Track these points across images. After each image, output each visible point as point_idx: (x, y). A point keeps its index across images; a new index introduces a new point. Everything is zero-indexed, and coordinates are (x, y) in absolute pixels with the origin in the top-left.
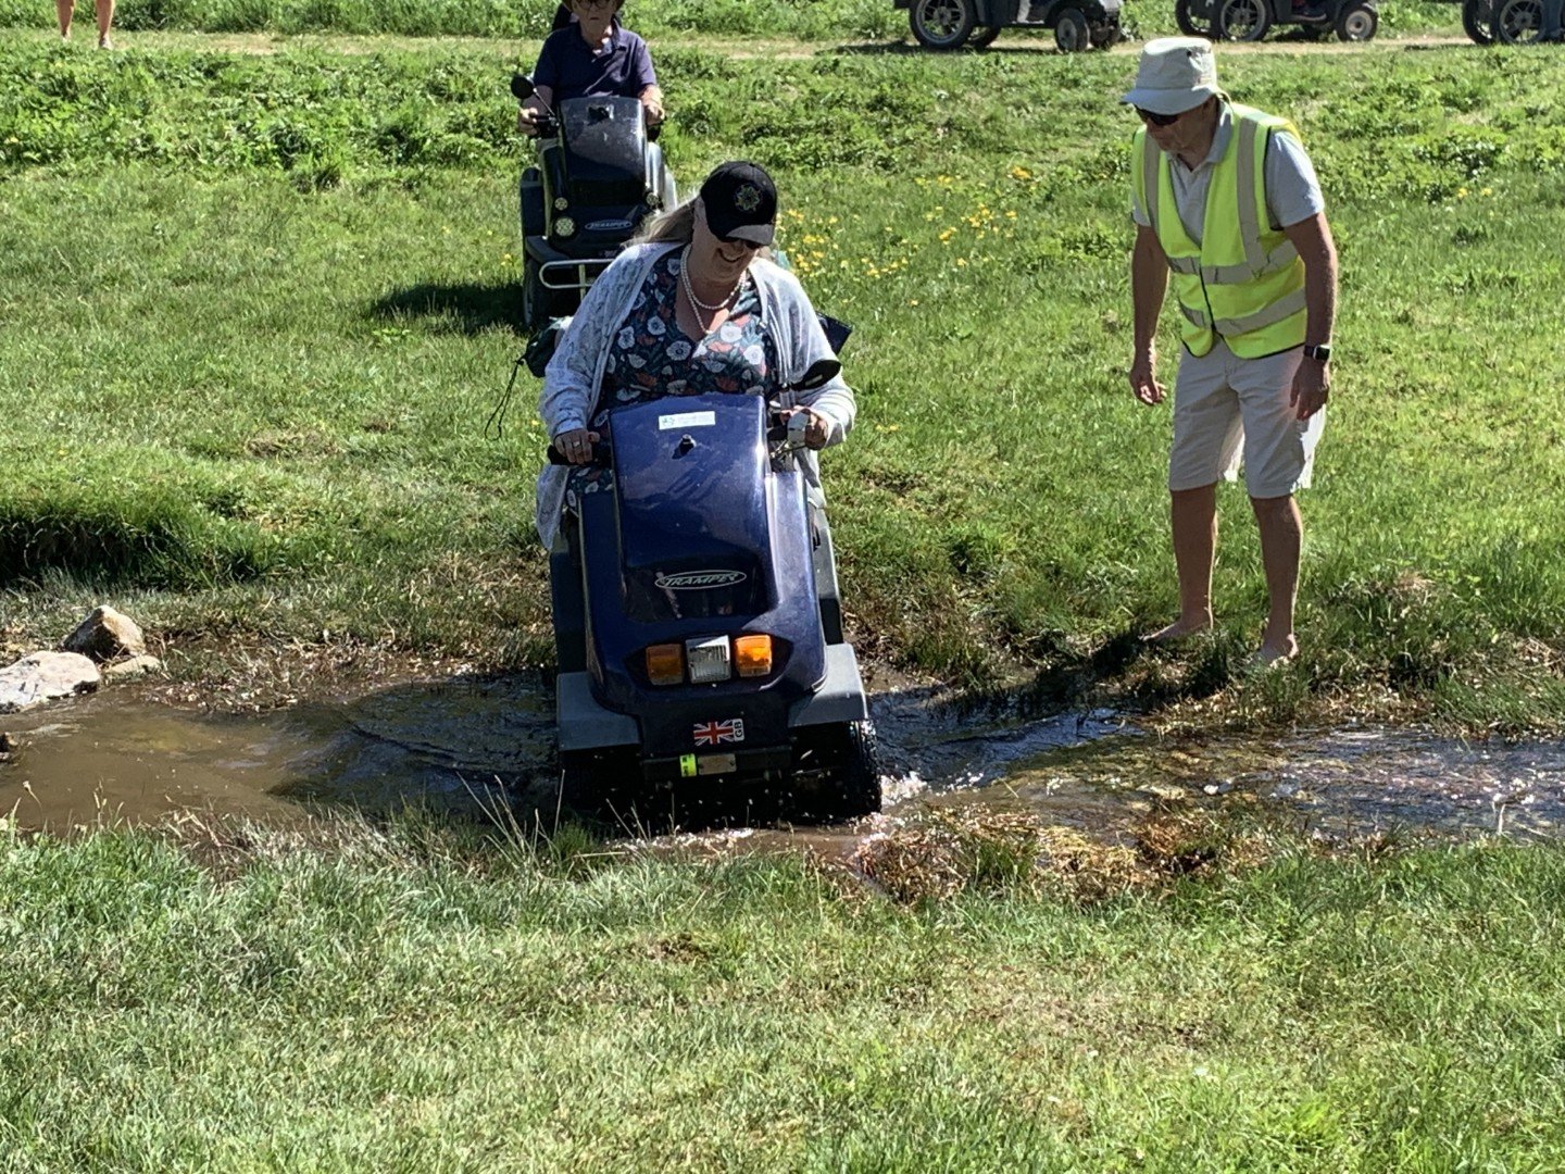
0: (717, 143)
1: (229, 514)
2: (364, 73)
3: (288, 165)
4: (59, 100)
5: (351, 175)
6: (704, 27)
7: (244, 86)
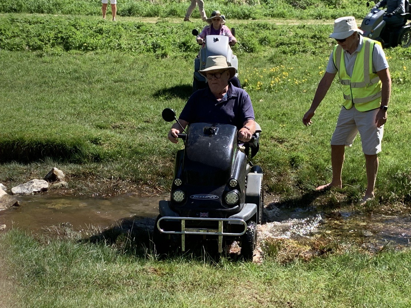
0: (269, 47)
1: (97, 144)
2: (178, 28)
3: (155, 51)
4: (98, 34)
5: (171, 54)
6: (273, 16)
7: (146, 31)
